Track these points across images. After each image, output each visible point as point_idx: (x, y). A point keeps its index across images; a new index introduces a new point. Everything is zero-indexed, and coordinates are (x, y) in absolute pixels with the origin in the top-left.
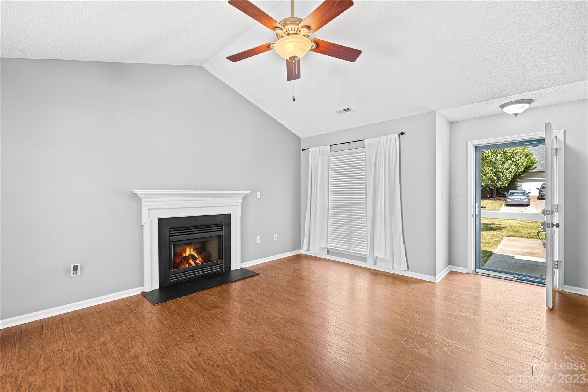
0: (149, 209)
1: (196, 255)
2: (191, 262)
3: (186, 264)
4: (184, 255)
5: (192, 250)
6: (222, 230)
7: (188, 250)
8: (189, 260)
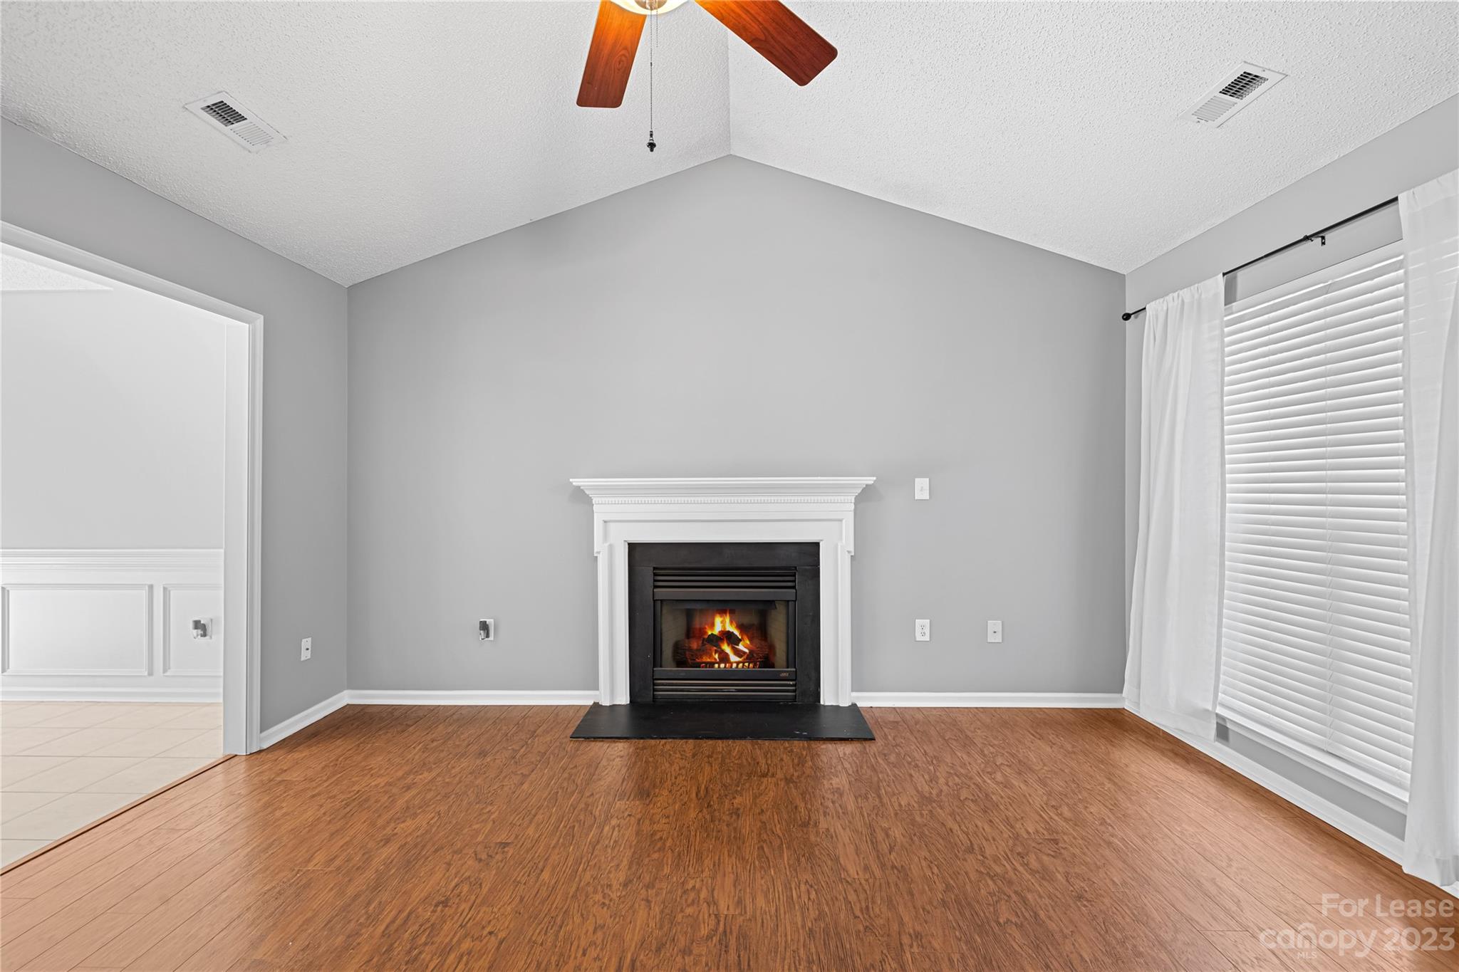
0: (605, 522)
1: (737, 633)
2: (726, 648)
3: (714, 654)
4: (710, 633)
5: (728, 620)
6: (794, 587)
7: (718, 620)
8: (721, 644)
